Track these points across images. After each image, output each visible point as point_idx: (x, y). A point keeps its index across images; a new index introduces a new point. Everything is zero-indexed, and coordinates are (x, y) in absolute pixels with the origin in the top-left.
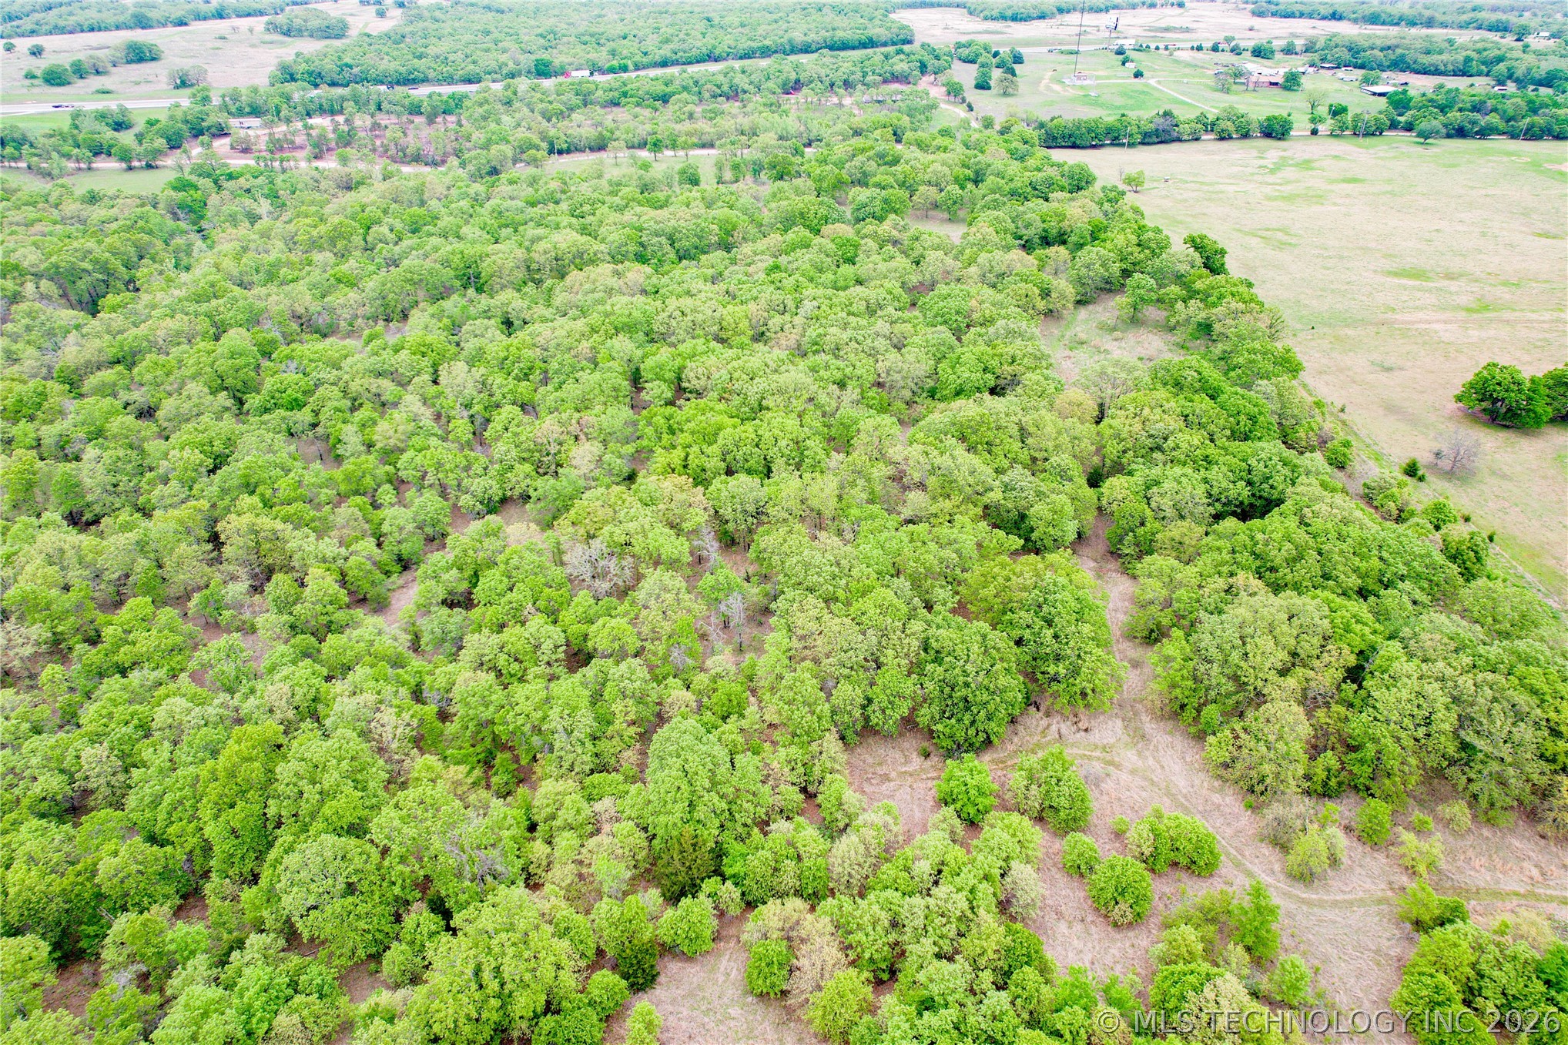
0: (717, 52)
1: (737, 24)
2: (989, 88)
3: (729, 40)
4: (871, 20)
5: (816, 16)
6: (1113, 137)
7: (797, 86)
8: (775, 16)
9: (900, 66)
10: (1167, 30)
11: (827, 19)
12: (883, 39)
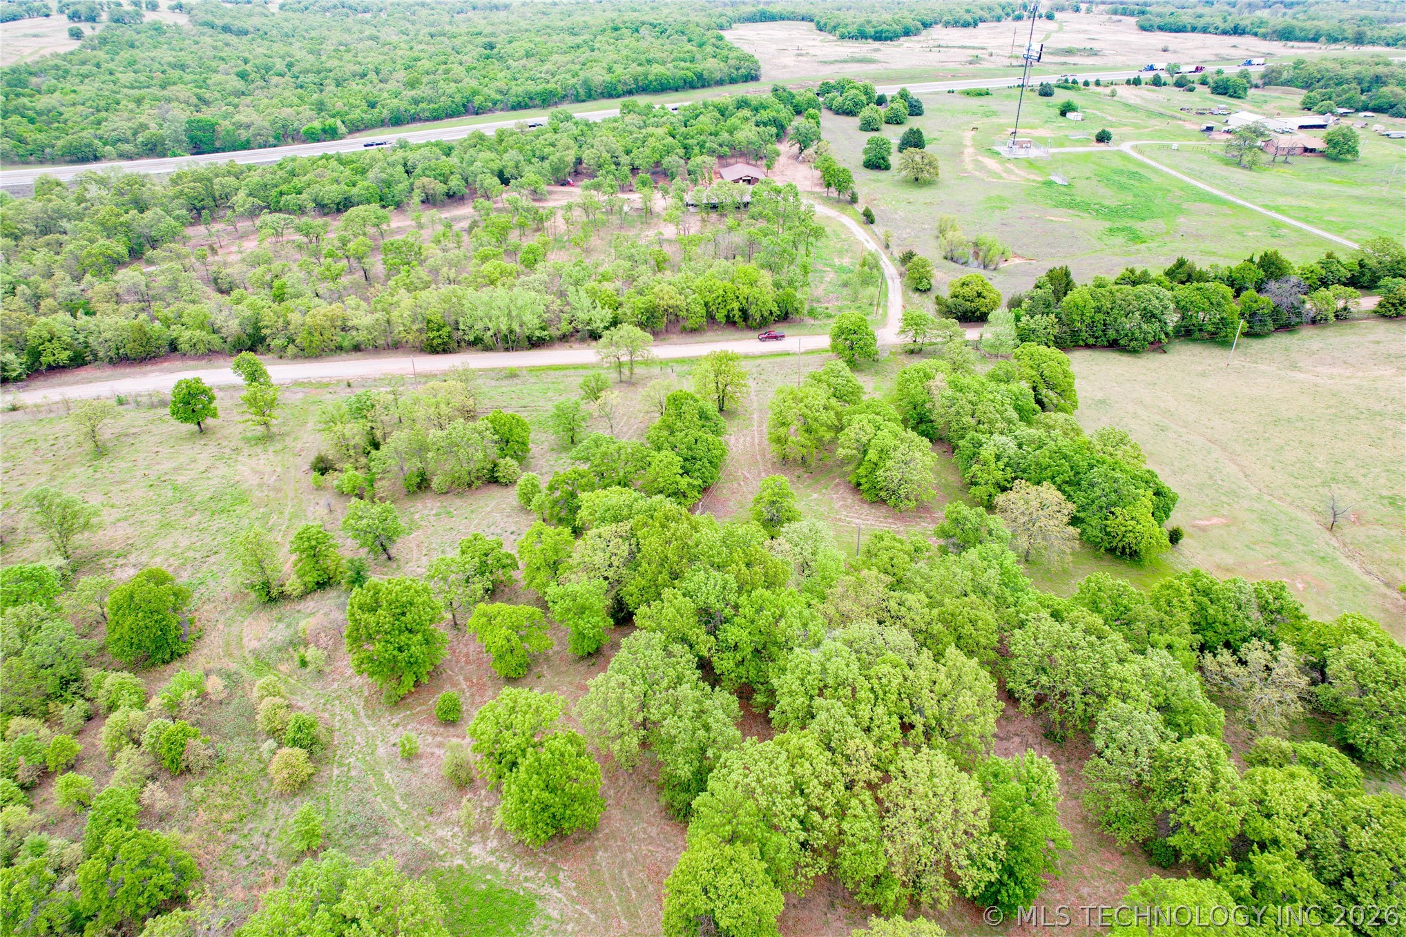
0: (478, 100)
1: (522, 53)
2: (887, 168)
3: (501, 79)
4: (701, 45)
5: (630, 41)
8: (579, 40)
10: (1069, 52)
11: (643, 45)
12: (718, 76)
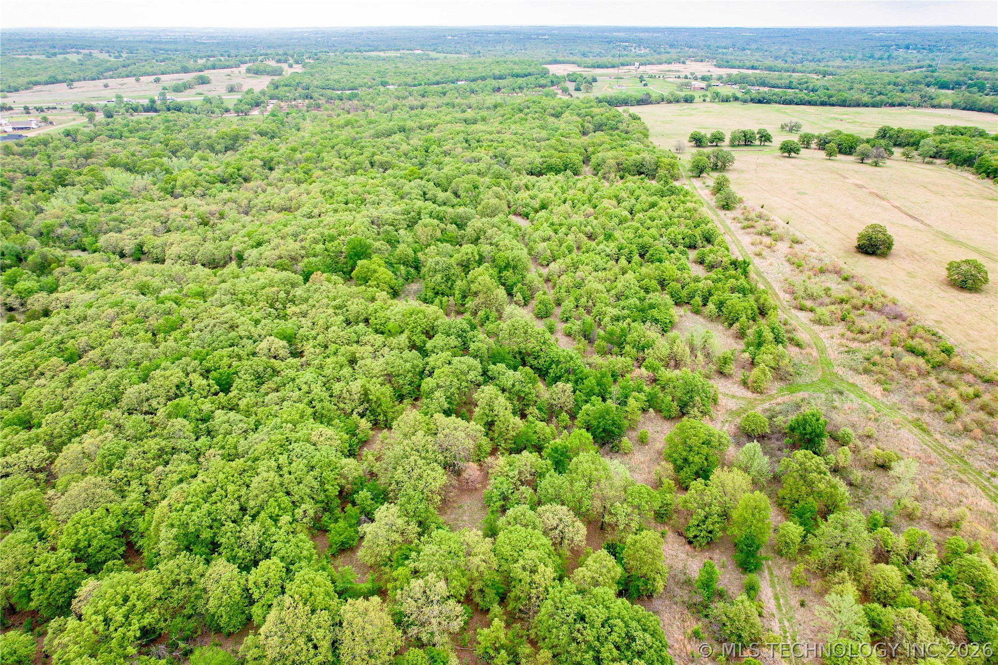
6: (625, 103)
7: (499, 89)
9: (542, 81)
